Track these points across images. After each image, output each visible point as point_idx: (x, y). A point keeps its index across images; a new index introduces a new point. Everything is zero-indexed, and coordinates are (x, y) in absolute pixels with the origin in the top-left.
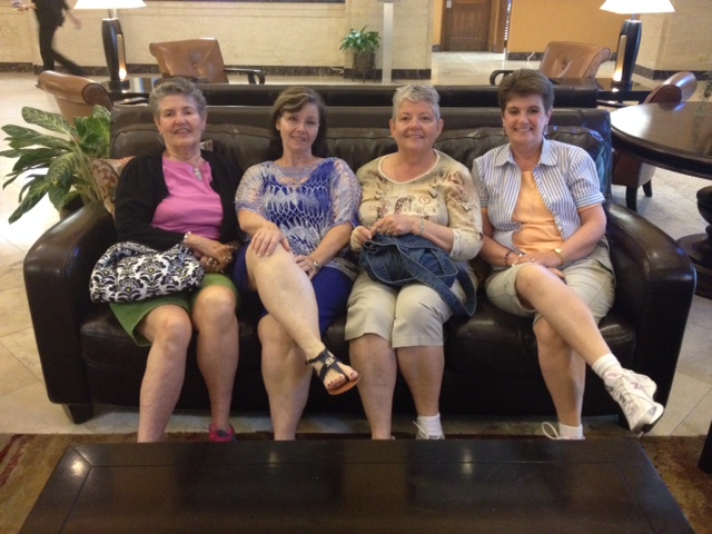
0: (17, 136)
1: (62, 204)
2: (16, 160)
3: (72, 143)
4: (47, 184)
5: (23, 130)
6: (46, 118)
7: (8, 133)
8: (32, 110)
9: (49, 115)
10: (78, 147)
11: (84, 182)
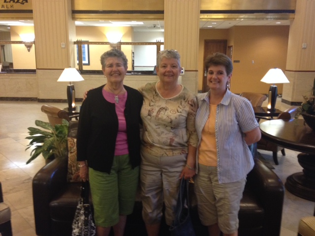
0: (33, 131)
1: (47, 157)
2: (31, 140)
3: (53, 133)
4: (42, 149)
5: (35, 129)
6: (44, 124)
7: (30, 130)
8: (39, 121)
9: (45, 123)
10: (55, 135)
11: (56, 148)
